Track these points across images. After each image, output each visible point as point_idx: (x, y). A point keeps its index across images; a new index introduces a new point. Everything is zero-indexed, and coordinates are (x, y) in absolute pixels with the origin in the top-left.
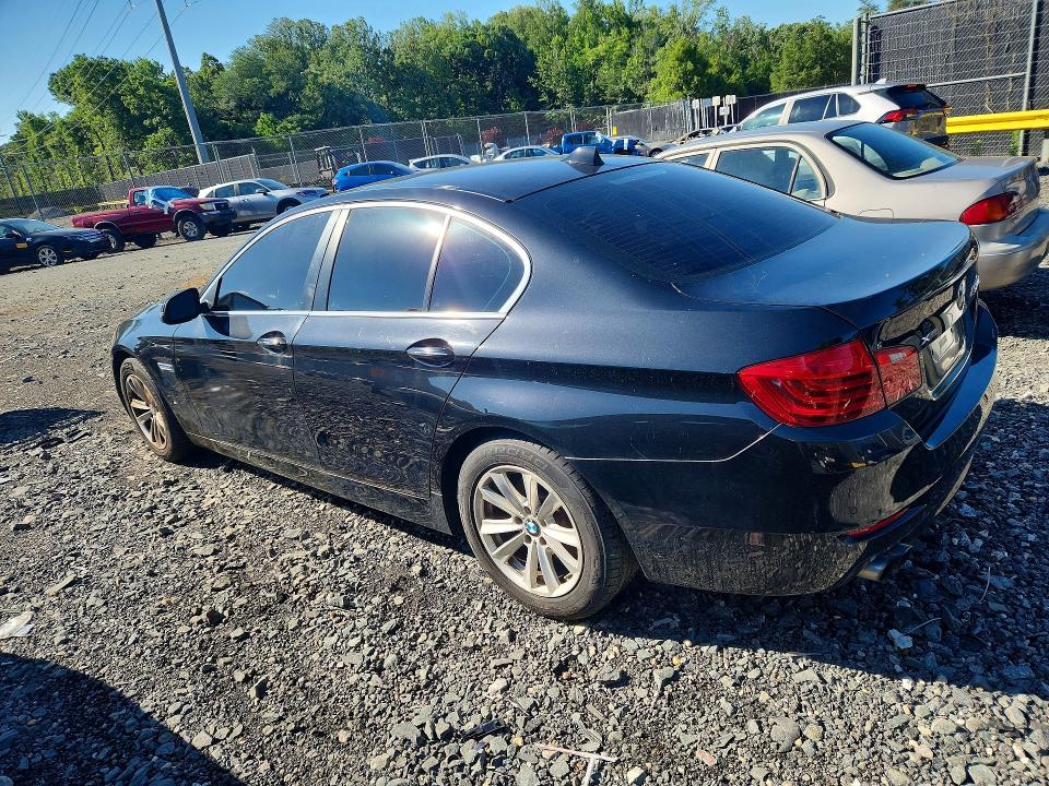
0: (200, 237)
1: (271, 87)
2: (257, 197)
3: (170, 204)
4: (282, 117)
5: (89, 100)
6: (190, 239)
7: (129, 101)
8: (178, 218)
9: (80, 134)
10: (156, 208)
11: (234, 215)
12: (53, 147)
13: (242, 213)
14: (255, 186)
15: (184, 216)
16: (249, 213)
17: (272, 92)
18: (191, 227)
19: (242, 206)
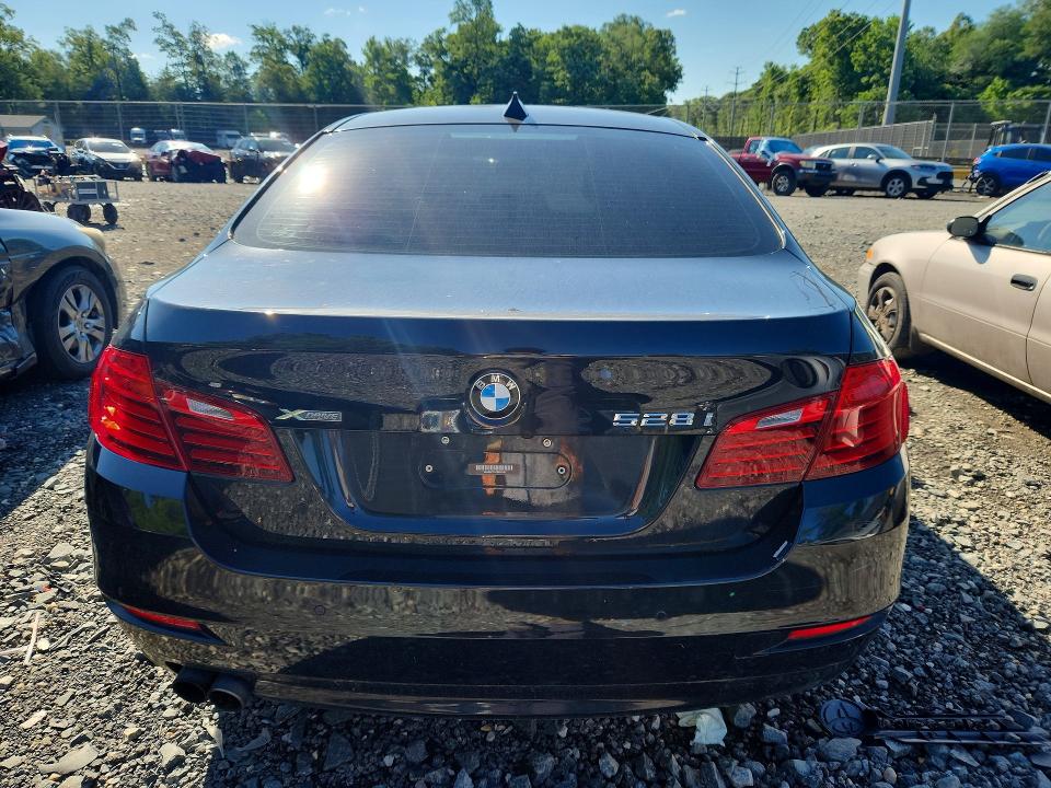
0: (788, 193)
1: (1022, 50)
2: (868, 163)
3: (776, 156)
4: (1015, 86)
5: (824, 56)
6: (778, 193)
7: (858, 57)
8: (776, 171)
9: (804, 86)
10: (763, 159)
11: (834, 177)
12: (780, 96)
13: (846, 178)
14: (870, 151)
15: (784, 170)
16: (853, 178)
17: (1019, 57)
18: (783, 182)
19: (849, 170)
